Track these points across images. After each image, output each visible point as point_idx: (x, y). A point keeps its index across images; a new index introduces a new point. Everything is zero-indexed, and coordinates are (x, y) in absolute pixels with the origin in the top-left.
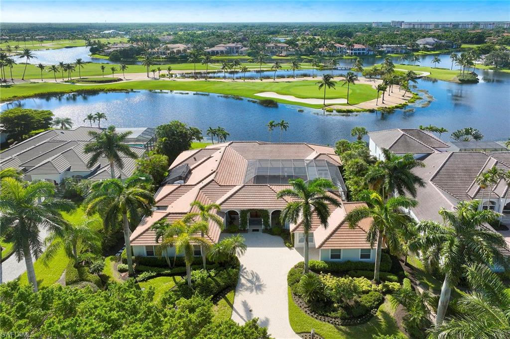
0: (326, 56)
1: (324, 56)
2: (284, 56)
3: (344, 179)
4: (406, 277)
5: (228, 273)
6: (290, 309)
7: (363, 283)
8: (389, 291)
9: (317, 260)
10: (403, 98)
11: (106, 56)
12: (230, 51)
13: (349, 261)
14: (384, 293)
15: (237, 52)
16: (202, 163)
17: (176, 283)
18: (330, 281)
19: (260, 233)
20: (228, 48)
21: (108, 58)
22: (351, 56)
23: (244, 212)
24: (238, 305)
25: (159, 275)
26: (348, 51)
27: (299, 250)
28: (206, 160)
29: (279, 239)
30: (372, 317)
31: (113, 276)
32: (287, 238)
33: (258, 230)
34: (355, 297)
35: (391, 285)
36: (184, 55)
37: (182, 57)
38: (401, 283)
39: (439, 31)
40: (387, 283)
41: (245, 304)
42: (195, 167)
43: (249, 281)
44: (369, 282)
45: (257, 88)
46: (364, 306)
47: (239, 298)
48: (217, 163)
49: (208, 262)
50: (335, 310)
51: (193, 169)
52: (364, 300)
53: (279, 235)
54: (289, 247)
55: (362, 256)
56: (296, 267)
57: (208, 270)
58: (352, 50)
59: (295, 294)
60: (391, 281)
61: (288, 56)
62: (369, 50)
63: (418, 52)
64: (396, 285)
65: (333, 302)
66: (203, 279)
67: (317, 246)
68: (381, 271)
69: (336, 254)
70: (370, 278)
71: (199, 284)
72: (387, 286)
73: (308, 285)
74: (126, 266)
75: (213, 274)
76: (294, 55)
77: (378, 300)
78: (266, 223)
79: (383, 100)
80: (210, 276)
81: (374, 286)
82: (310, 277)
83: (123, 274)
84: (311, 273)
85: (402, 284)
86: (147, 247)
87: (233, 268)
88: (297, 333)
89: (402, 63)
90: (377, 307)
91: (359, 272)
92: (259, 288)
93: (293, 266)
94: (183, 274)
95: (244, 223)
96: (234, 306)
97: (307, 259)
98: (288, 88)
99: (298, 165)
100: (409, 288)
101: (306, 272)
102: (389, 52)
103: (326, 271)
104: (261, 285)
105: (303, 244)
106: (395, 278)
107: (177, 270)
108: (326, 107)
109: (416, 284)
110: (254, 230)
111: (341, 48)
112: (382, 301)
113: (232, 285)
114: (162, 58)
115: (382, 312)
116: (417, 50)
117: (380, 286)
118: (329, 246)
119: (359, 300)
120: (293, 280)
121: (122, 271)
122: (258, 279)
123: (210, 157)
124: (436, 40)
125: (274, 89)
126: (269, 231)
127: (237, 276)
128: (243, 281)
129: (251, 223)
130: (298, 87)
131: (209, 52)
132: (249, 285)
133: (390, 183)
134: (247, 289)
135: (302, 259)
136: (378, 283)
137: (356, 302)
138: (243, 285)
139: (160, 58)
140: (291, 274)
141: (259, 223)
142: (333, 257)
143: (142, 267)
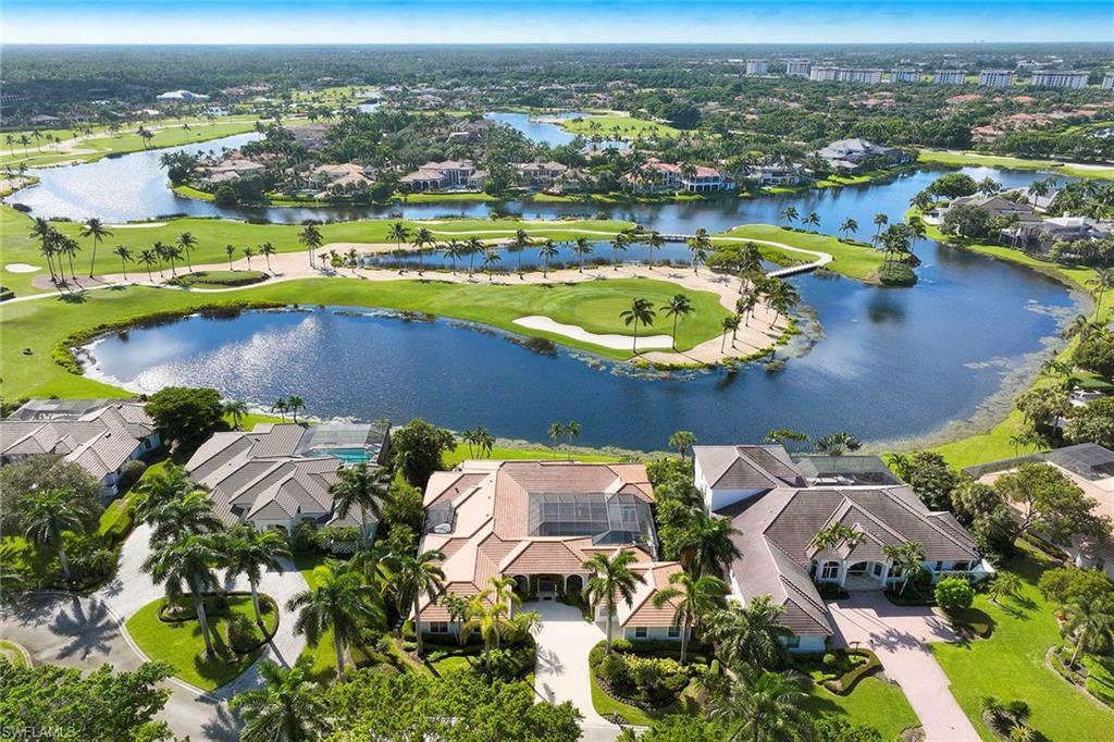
0: (641, 196)
1: (637, 195)
2: (558, 195)
3: (656, 524)
4: (716, 658)
5: (525, 654)
6: (592, 692)
7: (668, 665)
8: (695, 674)
9: (621, 639)
10: (770, 332)
11: (205, 191)
12: (451, 180)
13: (655, 640)
14: (690, 676)
15: (464, 182)
16: (468, 498)
17: (472, 664)
18: (633, 662)
19: (553, 602)
20: (445, 172)
21: (211, 197)
22: (690, 195)
23: (533, 577)
24: (538, 686)
25: (450, 655)
26: (685, 182)
27: (601, 624)
28: (473, 493)
29: (577, 611)
30: (676, 700)
31: (400, 655)
32: (586, 611)
33: (550, 599)
34: (659, 680)
35: (697, 667)
36: (360, 192)
37: (358, 198)
38: (709, 664)
39: (888, 94)
40: (694, 665)
41: (546, 687)
42: (460, 505)
43: (548, 662)
44: (676, 664)
45: (517, 305)
46: (667, 689)
47: (540, 680)
48: (492, 501)
49: (502, 641)
50: (639, 693)
51: (458, 507)
52: (669, 683)
53: (576, 605)
54: (589, 622)
55: (670, 635)
56: (597, 646)
57: (503, 649)
58: (692, 179)
59: (598, 677)
60: (698, 662)
61: (566, 194)
62: (728, 180)
63: (825, 179)
64: (702, 667)
65: (636, 685)
66: (499, 660)
67: (621, 624)
68: (688, 651)
69: (641, 632)
70: (676, 659)
71: (496, 666)
72: (694, 668)
73: (611, 667)
74: (412, 645)
75: (509, 655)
76: (577, 191)
77: (683, 683)
78: (560, 590)
79: (735, 338)
80: (505, 656)
81: (680, 668)
82: (613, 658)
83: (411, 654)
84: (615, 654)
85: (709, 666)
86: (431, 623)
87: (529, 647)
88: (601, 715)
89: (785, 225)
90: (681, 690)
91: (666, 652)
92: (559, 669)
93: (594, 645)
94: (477, 654)
95: (534, 590)
96: (536, 688)
97: (610, 637)
98: (573, 302)
99: (596, 499)
100: (716, 671)
101: (609, 653)
102: (766, 183)
103: (630, 651)
104: (560, 667)
105: (606, 618)
106: (704, 659)
107: (469, 649)
108: (638, 358)
109: (725, 666)
110: (546, 599)
111: (671, 173)
112: (687, 684)
113: (530, 667)
114: (319, 200)
115: (687, 697)
116: (824, 176)
117: (687, 668)
118: (633, 624)
119: (663, 682)
120: (595, 661)
121: (408, 650)
122: (557, 659)
123: (478, 489)
124: (867, 144)
125: (547, 308)
126: (563, 600)
127: (534, 655)
128: (541, 661)
129: (542, 589)
130: (590, 303)
131: (408, 184)
132: (548, 666)
133: (702, 556)
134: (546, 671)
135: (604, 637)
136: (684, 665)
137: (660, 685)
138: (542, 666)
139: (314, 201)
140: (593, 655)
141: (552, 590)
142: (638, 635)
143: (429, 646)
